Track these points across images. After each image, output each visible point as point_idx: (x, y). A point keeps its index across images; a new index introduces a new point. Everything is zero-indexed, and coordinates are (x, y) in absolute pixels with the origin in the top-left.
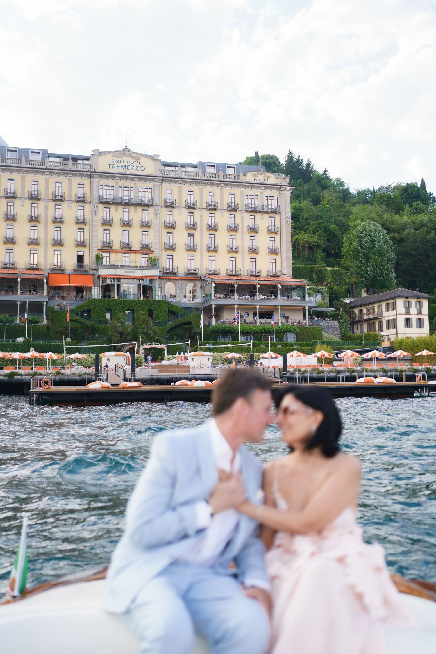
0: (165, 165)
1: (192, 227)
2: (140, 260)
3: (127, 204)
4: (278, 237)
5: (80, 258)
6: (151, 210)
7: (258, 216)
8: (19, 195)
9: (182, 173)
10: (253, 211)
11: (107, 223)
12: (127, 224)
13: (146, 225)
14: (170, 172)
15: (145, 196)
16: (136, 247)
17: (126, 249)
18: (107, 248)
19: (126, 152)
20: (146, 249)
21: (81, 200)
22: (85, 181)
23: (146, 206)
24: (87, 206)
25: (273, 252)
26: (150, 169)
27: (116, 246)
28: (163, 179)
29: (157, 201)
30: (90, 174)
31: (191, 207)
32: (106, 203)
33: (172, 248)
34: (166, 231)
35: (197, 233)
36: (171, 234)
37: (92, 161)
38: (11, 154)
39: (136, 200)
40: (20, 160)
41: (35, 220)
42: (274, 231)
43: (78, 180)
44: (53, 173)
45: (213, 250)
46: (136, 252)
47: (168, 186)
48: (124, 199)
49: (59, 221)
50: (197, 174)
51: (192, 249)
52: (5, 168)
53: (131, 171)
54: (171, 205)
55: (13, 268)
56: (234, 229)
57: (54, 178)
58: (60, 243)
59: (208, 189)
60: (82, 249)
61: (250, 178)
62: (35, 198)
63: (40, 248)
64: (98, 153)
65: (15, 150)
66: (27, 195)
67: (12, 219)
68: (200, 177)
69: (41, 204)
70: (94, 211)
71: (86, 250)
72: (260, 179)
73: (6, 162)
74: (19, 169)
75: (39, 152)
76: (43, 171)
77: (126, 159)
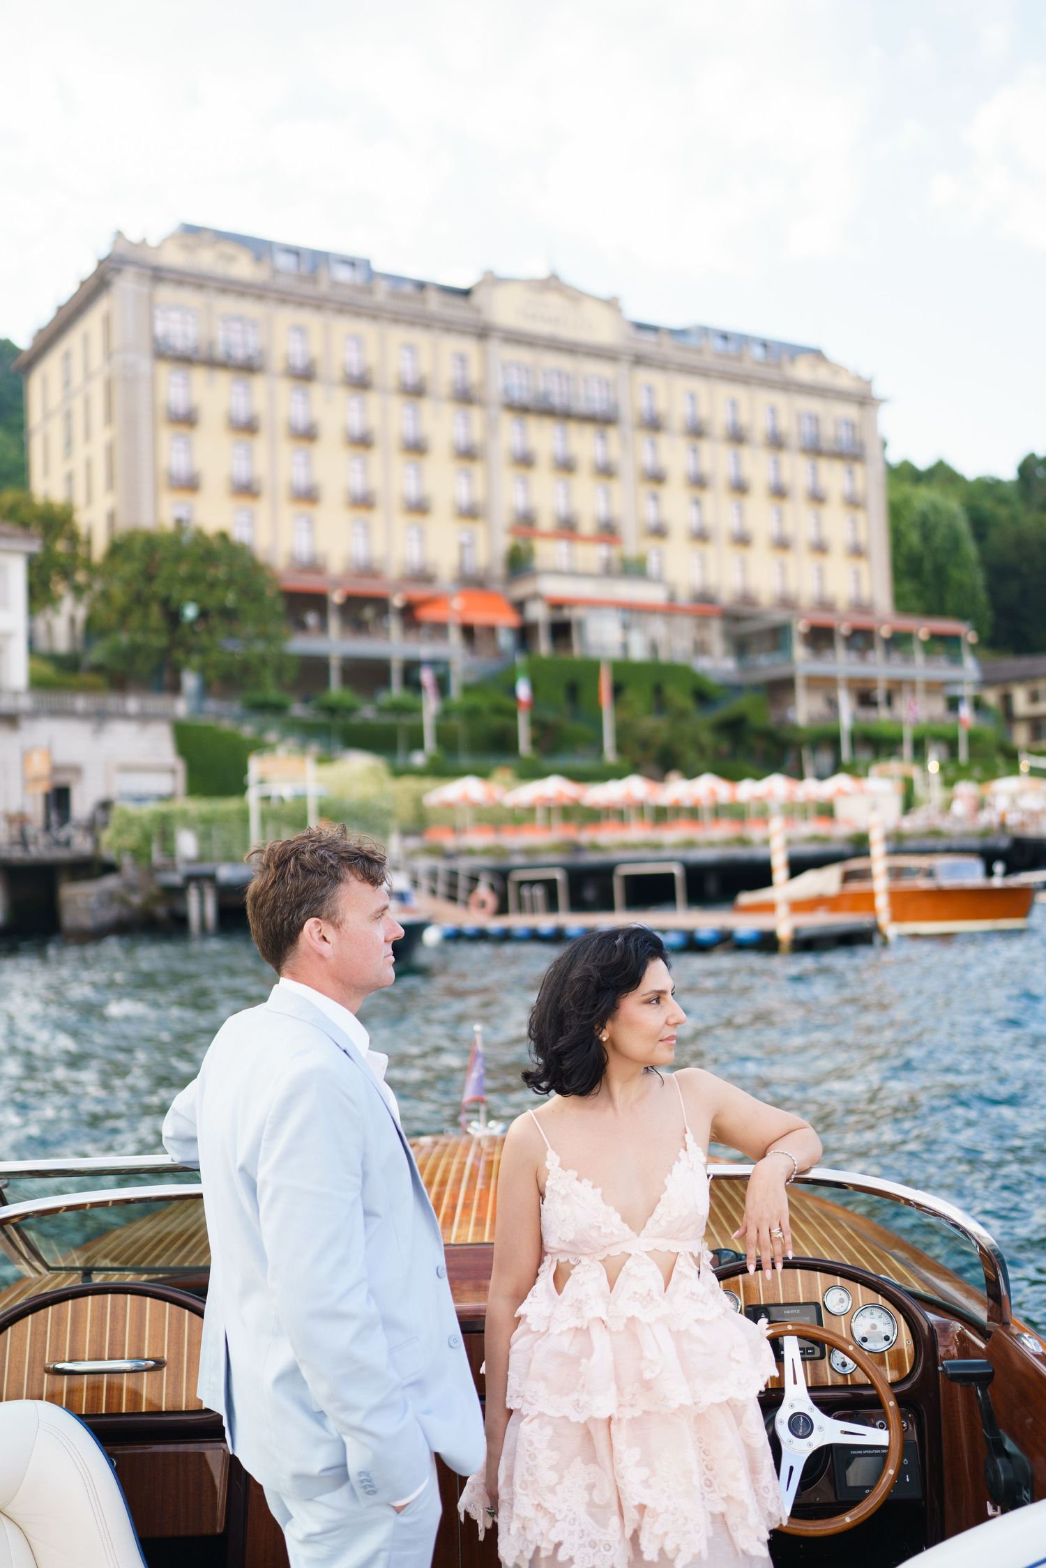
0: (641, 327)
1: (699, 482)
2: (593, 555)
3: (564, 415)
4: (861, 517)
5: (462, 547)
6: (613, 433)
7: (824, 465)
8: (321, 370)
9: (668, 348)
10: (815, 450)
11: (525, 461)
12: (566, 466)
13: (606, 471)
14: (647, 343)
15: (592, 398)
16: (587, 526)
17: (568, 529)
18: (526, 523)
19: (551, 284)
20: (608, 532)
21: (465, 397)
22: (469, 346)
23: (603, 420)
24: (476, 414)
25: (857, 552)
26: (604, 331)
27: (546, 522)
28: (639, 360)
29: (628, 414)
30: (483, 333)
31: (697, 431)
32: (521, 409)
33: (659, 532)
34: (645, 489)
35: (708, 498)
36: (655, 498)
37: (477, 299)
38: (285, 262)
39: (581, 406)
40: (313, 277)
41: (362, 442)
42: (853, 503)
43: (453, 345)
44: (397, 318)
45: (742, 540)
46: (587, 540)
47: (645, 376)
48: (557, 400)
49: (416, 448)
50: (699, 351)
51: (701, 536)
52: (285, 298)
53: (568, 333)
54: (654, 425)
55: (314, 567)
56: (779, 492)
57: (398, 335)
58: (419, 508)
59: (725, 391)
60: (468, 524)
61: (802, 371)
62: (360, 383)
63: (377, 518)
64: (492, 280)
65: (296, 252)
66: (337, 374)
67: (307, 435)
68: (708, 360)
69: (373, 399)
70: (491, 427)
71: (479, 528)
72: (822, 376)
73: (283, 282)
74: (318, 304)
75: (351, 263)
76: (374, 314)
77: (554, 301)
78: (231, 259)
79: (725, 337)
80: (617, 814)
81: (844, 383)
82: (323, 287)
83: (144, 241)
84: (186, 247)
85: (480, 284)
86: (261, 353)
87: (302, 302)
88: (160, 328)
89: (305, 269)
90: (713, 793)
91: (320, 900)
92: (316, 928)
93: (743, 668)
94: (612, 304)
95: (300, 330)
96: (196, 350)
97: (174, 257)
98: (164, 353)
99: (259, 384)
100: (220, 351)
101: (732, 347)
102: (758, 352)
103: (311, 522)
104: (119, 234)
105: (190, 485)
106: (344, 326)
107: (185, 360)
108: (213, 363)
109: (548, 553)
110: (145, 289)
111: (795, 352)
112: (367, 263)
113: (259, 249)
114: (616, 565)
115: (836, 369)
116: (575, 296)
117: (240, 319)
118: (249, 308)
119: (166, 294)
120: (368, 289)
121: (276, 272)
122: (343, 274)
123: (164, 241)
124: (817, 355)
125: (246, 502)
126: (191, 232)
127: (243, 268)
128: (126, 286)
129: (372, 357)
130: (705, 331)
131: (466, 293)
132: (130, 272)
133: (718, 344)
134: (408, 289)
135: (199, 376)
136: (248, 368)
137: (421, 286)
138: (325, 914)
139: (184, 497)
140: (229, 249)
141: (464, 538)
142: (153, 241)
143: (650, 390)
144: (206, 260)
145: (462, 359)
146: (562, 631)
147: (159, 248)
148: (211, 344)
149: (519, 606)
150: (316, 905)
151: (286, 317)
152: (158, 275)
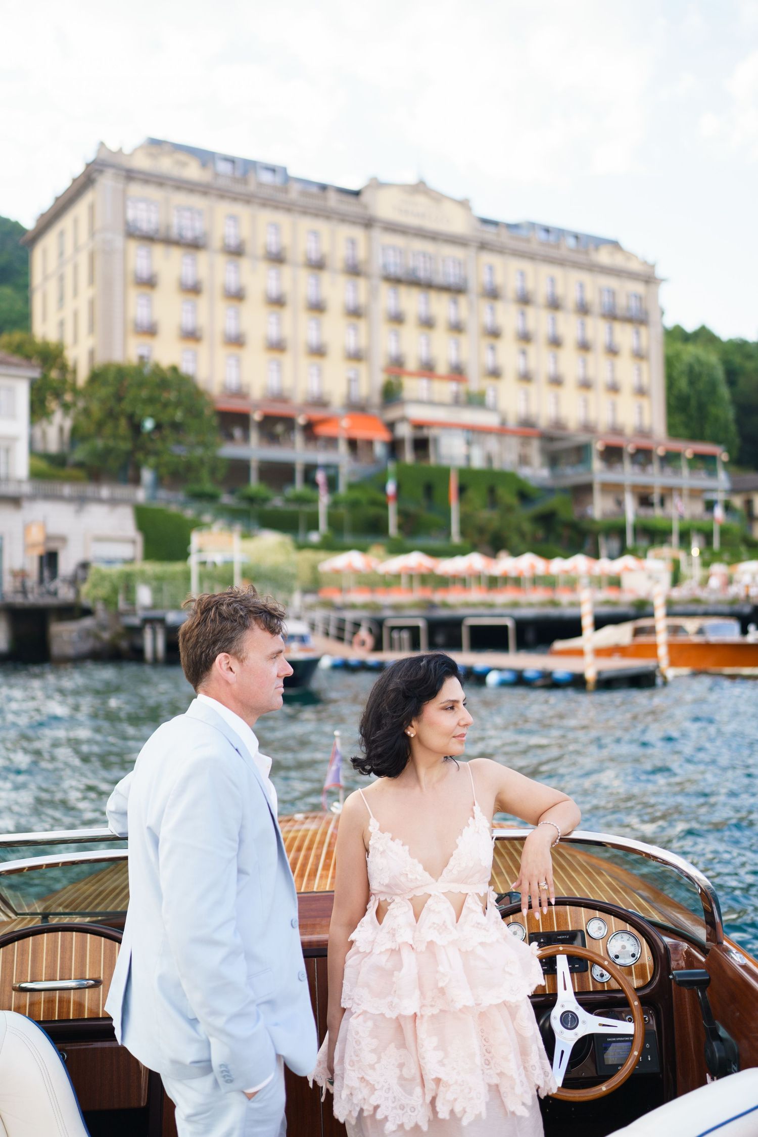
0: (485, 222)
1: (525, 337)
2: (446, 390)
3: (426, 285)
4: (644, 366)
5: (350, 381)
6: (463, 300)
7: (618, 327)
8: (249, 248)
9: (505, 237)
10: (611, 316)
11: (397, 319)
12: (428, 323)
13: (457, 328)
14: (489, 234)
15: (448, 273)
16: (442, 368)
17: (428, 370)
18: (397, 364)
19: (420, 188)
20: (458, 373)
21: (354, 271)
22: (358, 233)
23: (456, 290)
24: (362, 283)
25: (641, 392)
26: (458, 224)
27: (412, 364)
28: (483, 246)
29: (474, 286)
30: (368, 223)
31: (525, 300)
32: (395, 281)
33: (495, 373)
34: (486, 342)
35: (532, 349)
36: (493, 348)
37: (365, 198)
38: (224, 168)
39: (439, 279)
40: (244, 180)
41: (278, 302)
42: (639, 355)
43: (346, 232)
44: (305, 212)
45: (556, 381)
46: (441, 378)
47: (487, 258)
48: (422, 274)
49: (317, 307)
50: (528, 241)
51: (526, 377)
52: (223, 194)
53: (430, 224)
54: (493, 294)
55: (240, 394)
56: (584, 346)
57: (306, 224)
58: (318, 352)
59: (546, 271)
60: (354, 365)
61: (604, 257)
62: (277, 259)
63: (287, 359)
64: (376, 185)
65: (232, 161)
66: (260, 252)
67: (237, 296)
68: (534, 247)
69: (287, 271)
70: (373, 293)
71: (362, 368)
72: (618, 261)
73: (222, 183)
74: (248, 199)
75: (273, 170)
76: (288, 208)
77: (421, 200)
78: (184, 165)
79: (547, 230)
80: (460, 581)
81: (634, 266)
82: (252, 187)
83: (121, 150)
84: (152, 156)
85: (367, 187)
86: (205, 235)
87: (235, 198)
88: (131, 214)
89: (238, 174)
90: (533, 567)
91: (231, 640)
92: (226, 660)
93: (554, 475)
94: (464, 204)
95: (234, 218)
96: (157, 231)
97: (142, 163)
98: (133, 233)
99: (203, 258)
100: (174, 233)
101: (552, 238)
102: (571, 242)
103: (238, 361)
104: (102, 144)
105: (150, 331)
106: (266, 216)
107: (149, 239)
108: (169, 241)
109: (413, 387)
110: (120, 186)
111: (599, 242)
112: (284, 170)
113: (205, 158)
114: (463, 398)
115: (629, 256)
116: (437, 197)
117: (190, 209)
118: (197, 202)
119: (136, 189)
120: (285, 189)
121: (217, 175)
122: (266, 177)
123: (135, 150)
124: (615, 245)
125: (191, 345)
126: (155, 144)
127: (193, 172)
128: (106, 183)
129: (286, 240)
130: (532, 226)
131: (357, 194)
132: (109, 173)
133: (542, 235)
134: (314, 190)
135: (159, 251)
136: (195, 245)
137: (324, 188)
138: (233, 651)
139: (146, 340)
140: (182, 157)
141: (352, 375)
142: (127, 150)
143: (491, 269)
144: (166, 165)
145: (353, 242)
146: (422, 445)
147: (131, 155)
148: (168, 227)
149: (391, 426)
150: (226, 644)
151: (224, 208)
152: (130, 175)
